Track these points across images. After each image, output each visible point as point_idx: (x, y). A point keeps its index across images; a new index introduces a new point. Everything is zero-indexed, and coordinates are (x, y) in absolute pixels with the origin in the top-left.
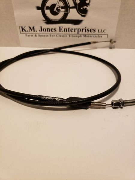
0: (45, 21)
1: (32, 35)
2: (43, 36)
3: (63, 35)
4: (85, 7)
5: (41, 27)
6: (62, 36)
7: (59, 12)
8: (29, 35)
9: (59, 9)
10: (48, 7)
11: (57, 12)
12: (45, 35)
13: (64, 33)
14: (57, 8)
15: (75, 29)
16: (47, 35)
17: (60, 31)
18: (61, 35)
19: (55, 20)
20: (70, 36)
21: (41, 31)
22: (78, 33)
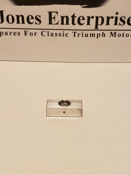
3: (58, 32)
5: (1, 12)
6: (56, 34)
12: (13, 31)
20: (76, 35)
21: (2, 21)
22: (96, 27)
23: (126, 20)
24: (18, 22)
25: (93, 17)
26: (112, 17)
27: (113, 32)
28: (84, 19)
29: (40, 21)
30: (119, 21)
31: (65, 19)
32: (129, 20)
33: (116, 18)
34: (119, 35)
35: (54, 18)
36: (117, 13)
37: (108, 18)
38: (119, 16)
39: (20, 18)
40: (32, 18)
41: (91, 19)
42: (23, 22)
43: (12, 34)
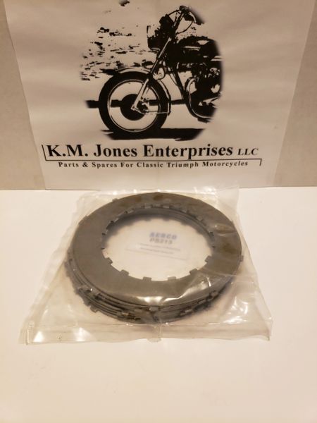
0: (108, 133)
1: (75, 163)
2: (104, 166)
3: (153, 163)
4: (208, 101)
5: (99, 146)
6: (151, 165)
7: (145, 112)
8: (67, 163)
9: (145, 105)
10: (117, 101)
11: (139, 111)
12: (110, 163)
13: (155, 158)
14: (140, 103)
15: (182, 150)
16: (114, 163)
17: (146, 155)
18: (149, 163)
19: (133, 130)
20: (171, 165)
21: (100, 154)
22: (190, 158)
23: (218, 151)
24: (115, 155)
25: (186, 149)
26: (204, 149)
27: (206, 162)
28: (177, 151)
29: (136, 154)
30: (211, 152)
31: (160, 152)
32: (220, 150)
33: (209, 149)
34: (212, 165)
35: (150, 151)
36: (209, 145)
37: (201, 150)
38: (211, 148)
39: (117, 151)
40: (129, 151)
41: (185, 152)
42: (120, 155)
43: (109, 166)
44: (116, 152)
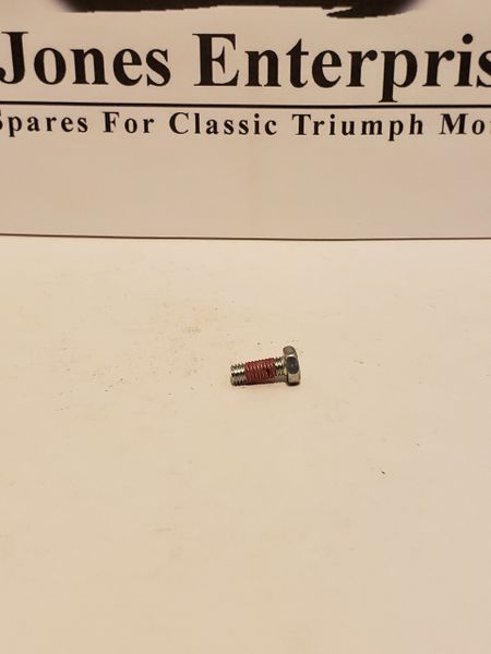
3: (236, 116)
5: (16, 39)
6: (228, 125)
13: (243, 94)
16: (75, 113)
17: (206, 79)
18: (221, 116)
20: (309, 126)
21: (19, 74)
22: (388, 94)
25: (372, 55)
26: (449, 55)
28: (336, 62)
33: (466, 57)
35: (221, 60)
36: (468, 39)
38: (476, 50)
39: (89, 61)
40: (136, 60)
41: (366, 63)
42: (100, 79)
43: (56, 125)
44: (87, 64)
